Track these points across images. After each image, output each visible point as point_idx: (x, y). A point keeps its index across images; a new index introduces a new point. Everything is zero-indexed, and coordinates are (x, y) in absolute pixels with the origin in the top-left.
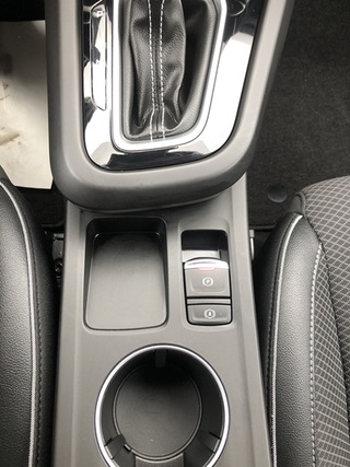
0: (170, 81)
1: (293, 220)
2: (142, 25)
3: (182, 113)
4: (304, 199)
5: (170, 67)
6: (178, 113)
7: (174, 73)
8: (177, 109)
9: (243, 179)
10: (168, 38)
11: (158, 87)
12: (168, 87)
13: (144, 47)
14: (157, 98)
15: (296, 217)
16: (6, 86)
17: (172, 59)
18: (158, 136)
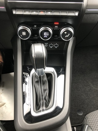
0: (45, 94)
1: (86, 127)
2: (37, 82)
3: (49, 102)
4: (87, 119)
5: (45, 90)
6: (48, 102)
7: (46, 92)
8: (48, 101)
9: (69, 119)
10: (44, 84)
11: (42, 95)
12: (45, 95)
13: (38, 87)
14: (42, 98)
15: (86, 126)
16: (3, 90)
17: (45, 88)
18: (43, 110)
